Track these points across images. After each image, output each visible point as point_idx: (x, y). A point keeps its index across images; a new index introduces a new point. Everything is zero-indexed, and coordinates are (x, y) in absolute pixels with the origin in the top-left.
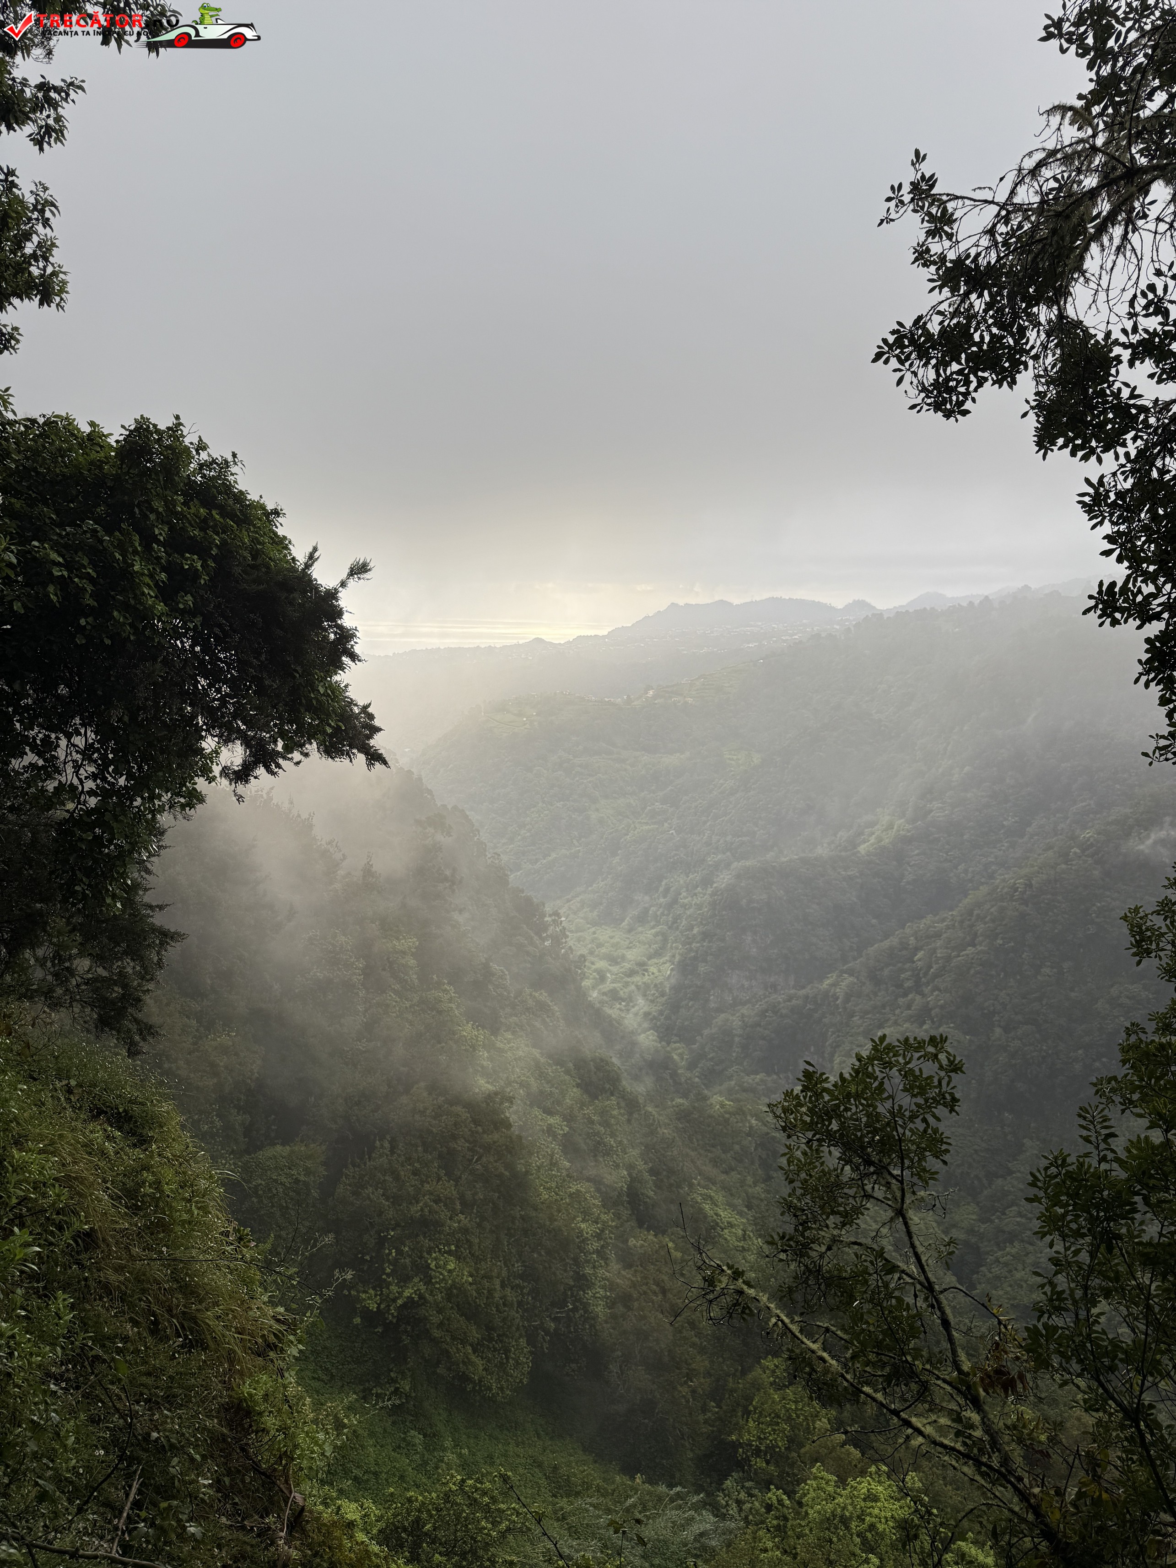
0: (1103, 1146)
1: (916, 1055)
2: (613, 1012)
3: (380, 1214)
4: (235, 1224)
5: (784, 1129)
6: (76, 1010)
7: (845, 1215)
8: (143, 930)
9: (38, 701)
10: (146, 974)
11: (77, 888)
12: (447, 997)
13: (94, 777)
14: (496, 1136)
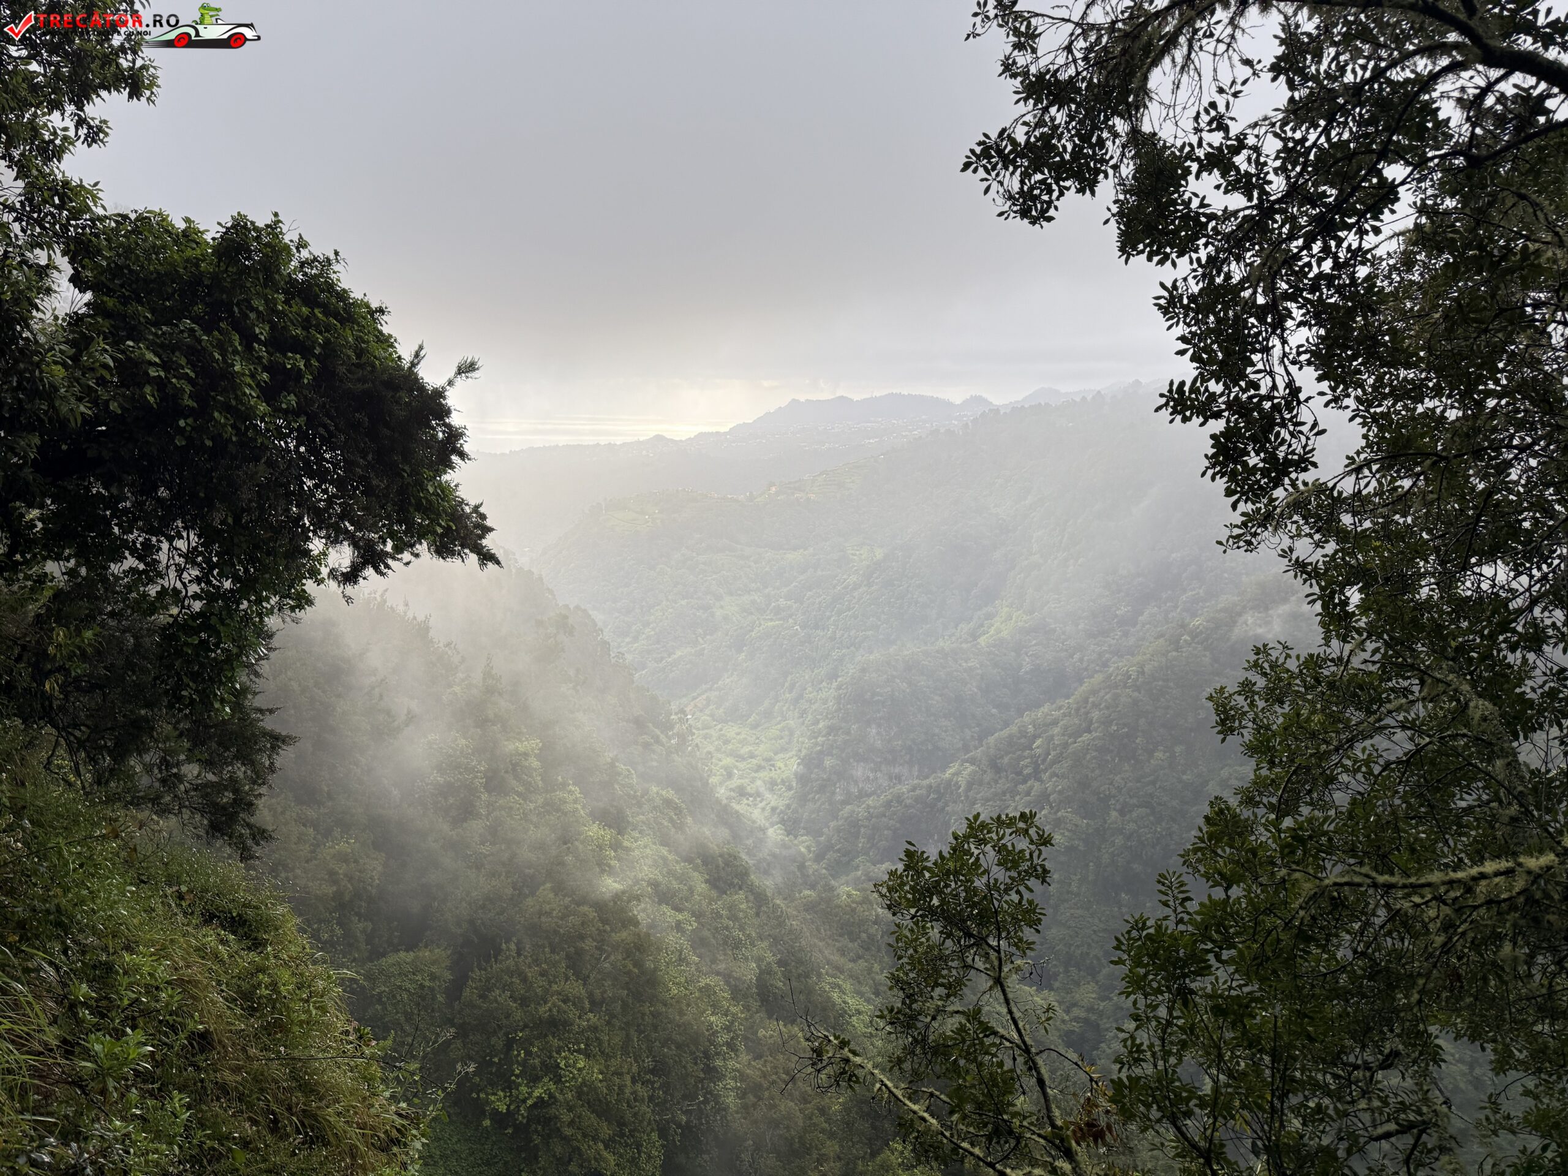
0: (1180, 909)
1: (1008, 831)
2: (740, 807)
3: (508, 1017)
4: (355, 1024)
5: (889, 907)
6: (186, 817)
7: (948, 986)
8: (253, 735)
9: (139, 505)
10: (259, 777)
11: (184, 693)
12: (572, 798)
13: (198, 580)
14: (624, 934)
